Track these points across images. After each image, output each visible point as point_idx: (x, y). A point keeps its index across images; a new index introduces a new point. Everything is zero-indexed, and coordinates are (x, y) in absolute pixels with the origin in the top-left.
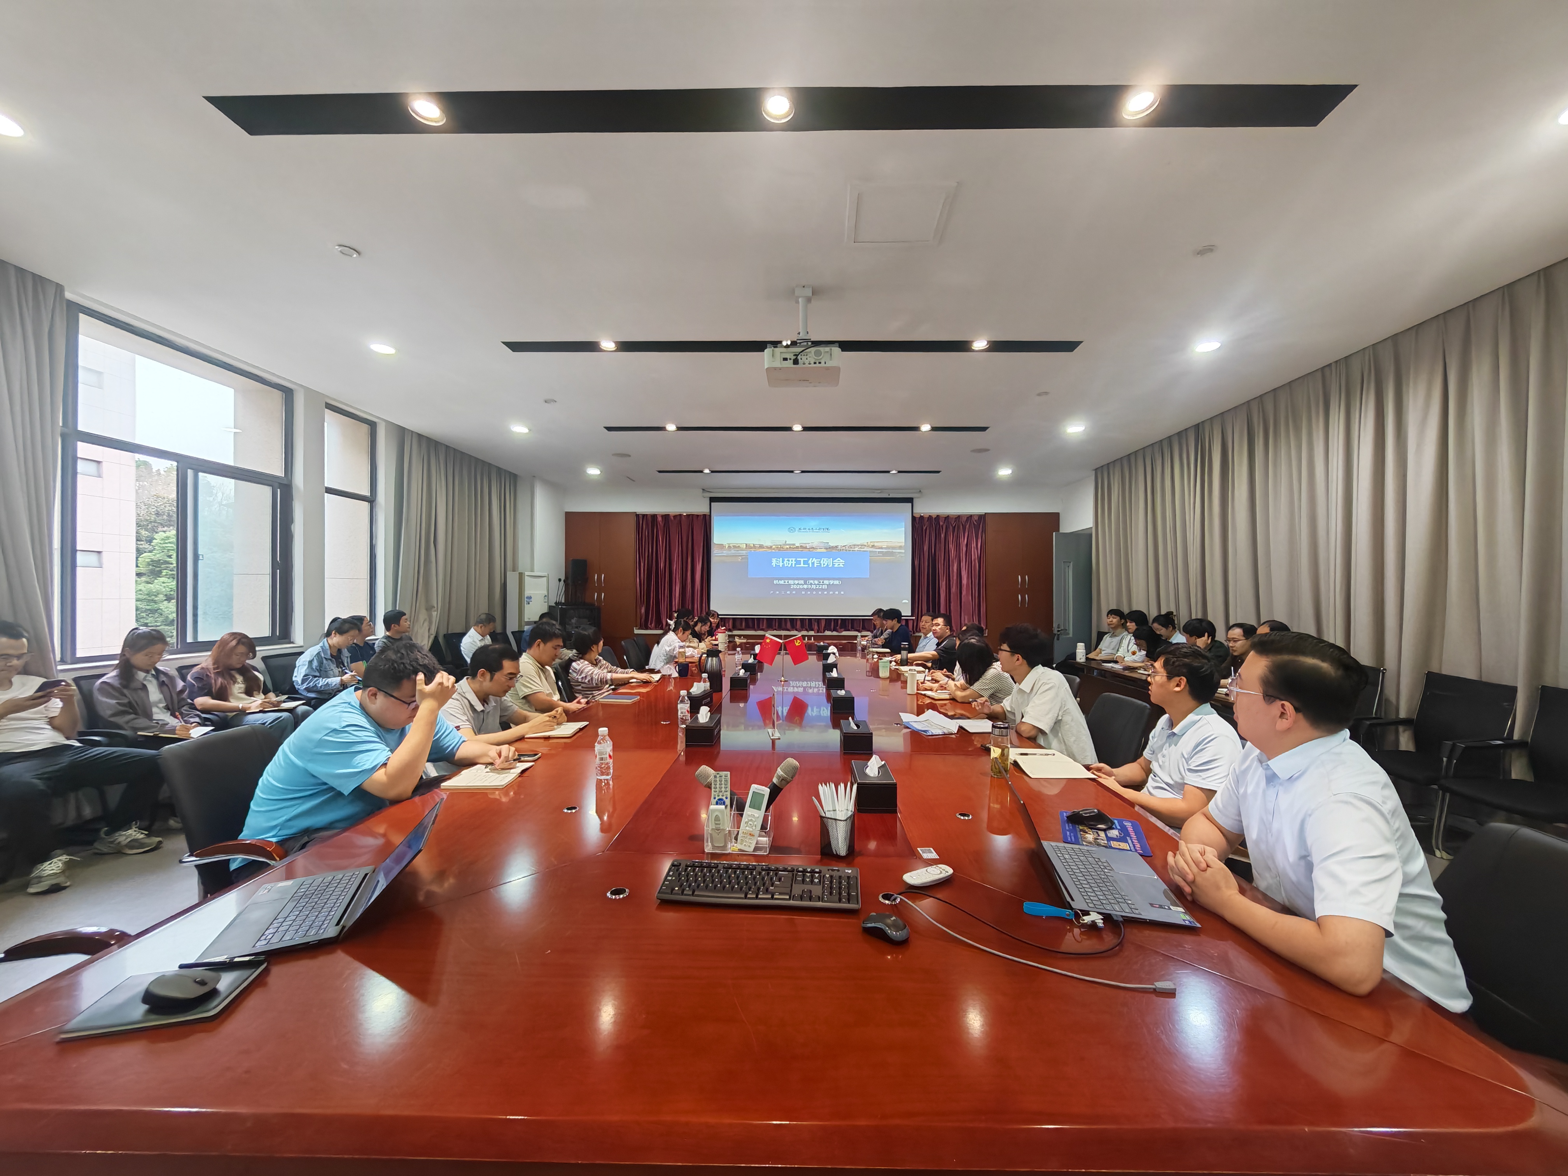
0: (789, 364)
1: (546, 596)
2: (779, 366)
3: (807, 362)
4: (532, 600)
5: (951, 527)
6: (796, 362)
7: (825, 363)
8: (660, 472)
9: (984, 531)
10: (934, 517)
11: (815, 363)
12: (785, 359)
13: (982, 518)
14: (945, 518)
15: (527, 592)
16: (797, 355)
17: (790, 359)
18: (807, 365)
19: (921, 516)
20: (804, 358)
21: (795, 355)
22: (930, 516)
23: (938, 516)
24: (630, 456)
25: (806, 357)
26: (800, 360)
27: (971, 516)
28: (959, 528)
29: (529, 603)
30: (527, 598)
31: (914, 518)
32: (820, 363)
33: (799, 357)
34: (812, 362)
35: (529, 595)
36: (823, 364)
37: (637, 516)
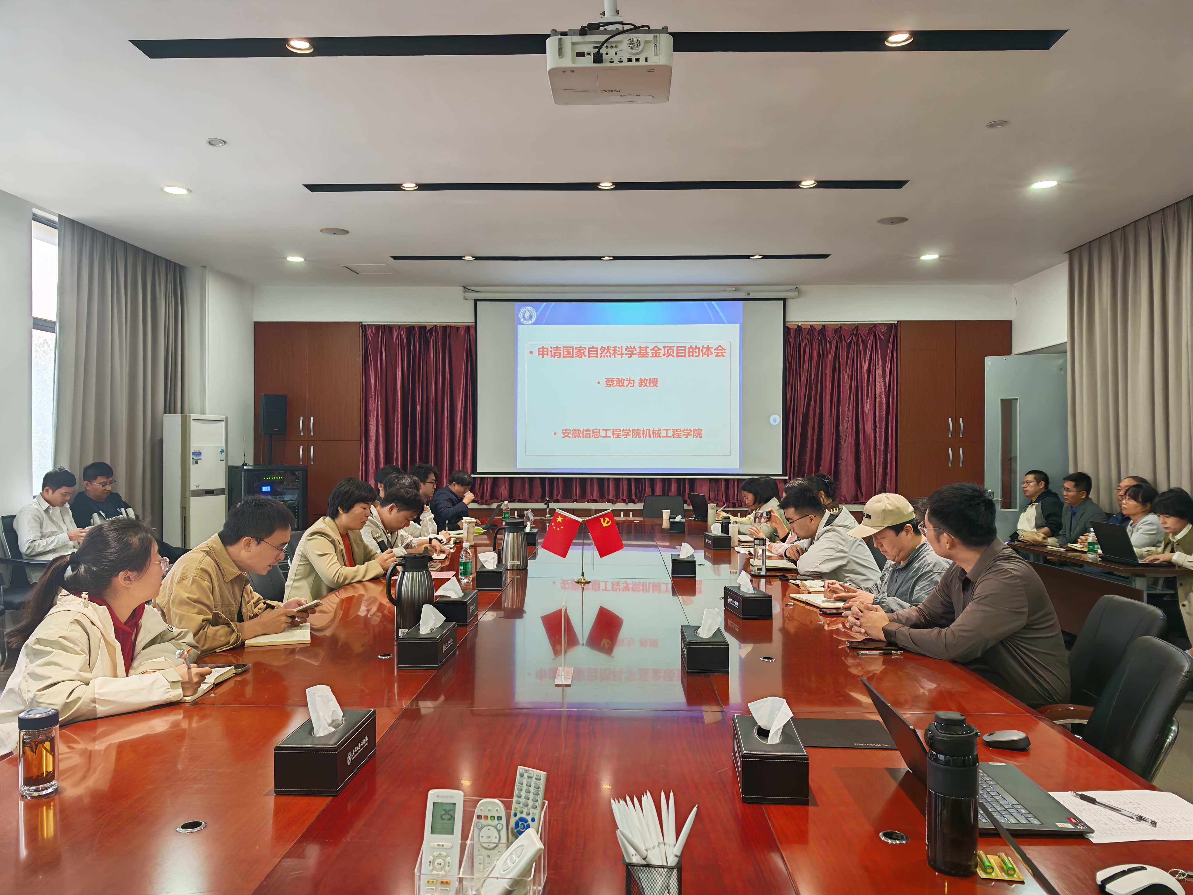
0: (587, 62)
1: (222, 451)
2: (570, 65)
3: (616, 59)
4: (202, 457)
5: (844, 344)
6: (598, 58)
7: (646, 60)
8: (396, 258)
9: (895, 348)
10: (818, 328)
11: (630, 60)
12: (580, 54)
13: (893, 328)
14: (836, 331)
15: (194, 446)
16: (599, 48)
17: (589, 54)
18: (616, 64)
19: (798, 326)
20: (612, 52)
21: (596, 47)
22: (811, 326)
23: (824, 326)
24: (347, 232)
25: (614, 50)
26: (604, 56)
27: (876, 326)
28: (856, 344)
29: (197, 462)
30: (193, 454)
31: (786, 330)
32: (637, 60)
33: (603, 51)
34: (625, 59)
35: (197, 450)
36: (642, 62)
37: (364, 327)
